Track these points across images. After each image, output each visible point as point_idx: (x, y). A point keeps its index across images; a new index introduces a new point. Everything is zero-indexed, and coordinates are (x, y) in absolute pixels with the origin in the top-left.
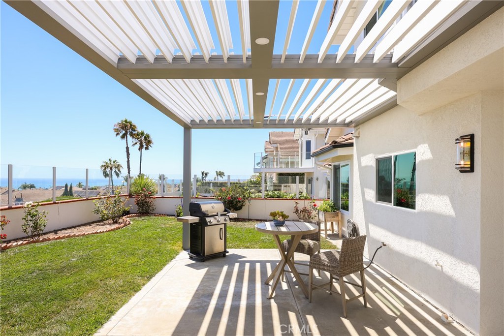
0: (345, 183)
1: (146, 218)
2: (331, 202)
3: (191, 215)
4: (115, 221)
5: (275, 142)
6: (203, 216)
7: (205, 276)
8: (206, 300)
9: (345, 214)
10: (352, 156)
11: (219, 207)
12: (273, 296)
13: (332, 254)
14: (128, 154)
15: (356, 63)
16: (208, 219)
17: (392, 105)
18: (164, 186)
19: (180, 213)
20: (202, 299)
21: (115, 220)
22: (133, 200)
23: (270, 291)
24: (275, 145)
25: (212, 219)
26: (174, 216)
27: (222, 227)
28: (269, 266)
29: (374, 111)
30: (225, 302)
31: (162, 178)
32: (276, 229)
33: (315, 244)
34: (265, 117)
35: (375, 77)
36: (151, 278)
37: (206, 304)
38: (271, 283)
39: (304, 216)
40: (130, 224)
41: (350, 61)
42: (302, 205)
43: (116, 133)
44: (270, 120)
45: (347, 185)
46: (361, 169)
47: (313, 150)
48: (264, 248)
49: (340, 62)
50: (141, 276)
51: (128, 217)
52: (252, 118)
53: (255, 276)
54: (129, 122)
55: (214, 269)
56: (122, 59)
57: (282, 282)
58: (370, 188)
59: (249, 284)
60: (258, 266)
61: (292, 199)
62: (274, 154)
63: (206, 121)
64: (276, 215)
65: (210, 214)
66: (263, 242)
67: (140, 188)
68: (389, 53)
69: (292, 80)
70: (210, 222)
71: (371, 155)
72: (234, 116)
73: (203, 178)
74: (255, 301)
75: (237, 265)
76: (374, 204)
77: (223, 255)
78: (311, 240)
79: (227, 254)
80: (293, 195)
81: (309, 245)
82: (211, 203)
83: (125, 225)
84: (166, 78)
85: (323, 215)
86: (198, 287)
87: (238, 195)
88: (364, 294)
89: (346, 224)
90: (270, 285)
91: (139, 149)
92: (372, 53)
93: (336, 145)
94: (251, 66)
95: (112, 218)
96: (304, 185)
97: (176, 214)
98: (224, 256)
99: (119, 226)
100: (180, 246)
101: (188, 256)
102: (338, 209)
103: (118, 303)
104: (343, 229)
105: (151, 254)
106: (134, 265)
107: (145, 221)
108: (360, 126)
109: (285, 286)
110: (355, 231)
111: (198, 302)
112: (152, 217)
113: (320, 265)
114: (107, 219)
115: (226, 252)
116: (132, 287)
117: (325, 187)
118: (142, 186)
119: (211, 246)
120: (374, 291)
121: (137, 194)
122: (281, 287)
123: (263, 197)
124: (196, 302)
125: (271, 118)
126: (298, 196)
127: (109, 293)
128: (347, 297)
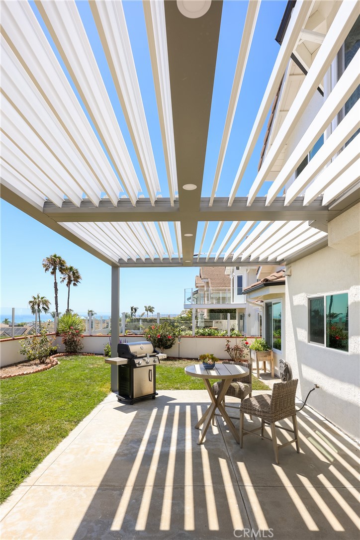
0: (277, 319)
1: (74, 357)
2: (263, 340)
3: (120, 357)
4: (42, 361)
5: (206, 277)
6: (132, 357)
7: (134, 419)
8: (135, 446)
9: (277, 353)
10: (284, 294)
11: (148, 347)
12: (204, 441)
13: (264, 398)
14: (56, 290)
15: (286, 207)
16: (136, 361)
17: (322, 245)
18: (92, 322)
19: (108, 352)
20: (130, 445)
21: (42, 359)
22: (61, 339)
23: (200, 437)
24: (206, 280)
25: (141, 361)
26: (103, 355)
27: (152, 368)
28: (199, 408)
29: (305, 250)
30: (154, 448)
31: (91, 313)
32: (205, 373)
33: (246, 387)
34: (194, 256)
35: (305, 219)
36: (78, 423)
37: (134, 450)
38: (201, 427)
39: (236, 354)
40: (57, 364)
41: (279, 204)
42: (233, 343)
43: (45, 268)
44: (200, 258)
45: (280, 321)
46: (293, 307)
47: (245, 287)
48: (194, 389)
49: (269, 205)
50: (69, 421)
51: (55, 357)
52: (182, 256)
53: (185, 420)
54: (58, 257)
55: (143, 413)
56: (48, 203)
57: (213, 426)
58: (302, 328)
59: (179, 429)
60: (188, 408)
61: (223, 336)
62: (205, 289)
63: (135, 260)
64: (206, 358)
65: (138, 356)
66: (194, 382)
67: (68, 327)
68: (320, 196)
69: (221, 222)
70: (139, 364)
71: (303, 294)
72: (163, 255)
73: (132, 313)
74: (185, 446)
75: (167, 408)
76: (306, 344)
77: (152, 397)
78: (242, 382)
79: (156, 396)
80: (225, 332)
81: (240, 388)
82: (140, 344)
83: (52, 366)
84: (94, 221)
85: (256, 355)
86: (127, 432)
87: (168, 333)
88: (296, 438)
89: (279, 364)
90: (201, 430)
91: (67, 285)
92: (301, 196)
93: (267, 283)
94: (178, 209)
95: (39, 358)
96: (236, 321)
97: (104, 352)
98: (154, 398)
99: (46, 367)
100: (108, 388)
101: (117, 399)
102: (270, 348)
103: (45, 450)
104: (276, 368)
105: (79, 396)
106: (61, 409)
107: (72, 361)
108: (292, 264)
109: (215, 430)
110: (287, 372)
111: (127, 448)
112: (80, 356)
113: (251, 410)
114: (34, 359)
115: (155, 394)
116: (59, 433)
117: (257, 324)
118: (69, 323)
119: (140, 388)
120: (307, 435)
121: (65, 333)
122: (212, 432)
123: (194, 335)
124: (125, 448)
125: (201, 256)
126: (229, 334)
127: (35, 439)
128: (279, 442)
